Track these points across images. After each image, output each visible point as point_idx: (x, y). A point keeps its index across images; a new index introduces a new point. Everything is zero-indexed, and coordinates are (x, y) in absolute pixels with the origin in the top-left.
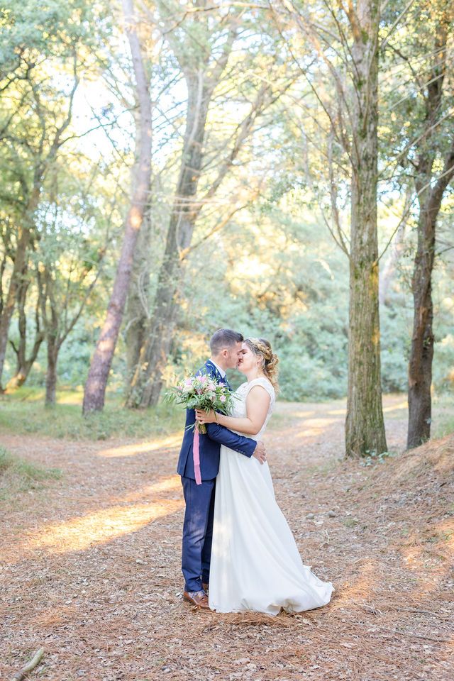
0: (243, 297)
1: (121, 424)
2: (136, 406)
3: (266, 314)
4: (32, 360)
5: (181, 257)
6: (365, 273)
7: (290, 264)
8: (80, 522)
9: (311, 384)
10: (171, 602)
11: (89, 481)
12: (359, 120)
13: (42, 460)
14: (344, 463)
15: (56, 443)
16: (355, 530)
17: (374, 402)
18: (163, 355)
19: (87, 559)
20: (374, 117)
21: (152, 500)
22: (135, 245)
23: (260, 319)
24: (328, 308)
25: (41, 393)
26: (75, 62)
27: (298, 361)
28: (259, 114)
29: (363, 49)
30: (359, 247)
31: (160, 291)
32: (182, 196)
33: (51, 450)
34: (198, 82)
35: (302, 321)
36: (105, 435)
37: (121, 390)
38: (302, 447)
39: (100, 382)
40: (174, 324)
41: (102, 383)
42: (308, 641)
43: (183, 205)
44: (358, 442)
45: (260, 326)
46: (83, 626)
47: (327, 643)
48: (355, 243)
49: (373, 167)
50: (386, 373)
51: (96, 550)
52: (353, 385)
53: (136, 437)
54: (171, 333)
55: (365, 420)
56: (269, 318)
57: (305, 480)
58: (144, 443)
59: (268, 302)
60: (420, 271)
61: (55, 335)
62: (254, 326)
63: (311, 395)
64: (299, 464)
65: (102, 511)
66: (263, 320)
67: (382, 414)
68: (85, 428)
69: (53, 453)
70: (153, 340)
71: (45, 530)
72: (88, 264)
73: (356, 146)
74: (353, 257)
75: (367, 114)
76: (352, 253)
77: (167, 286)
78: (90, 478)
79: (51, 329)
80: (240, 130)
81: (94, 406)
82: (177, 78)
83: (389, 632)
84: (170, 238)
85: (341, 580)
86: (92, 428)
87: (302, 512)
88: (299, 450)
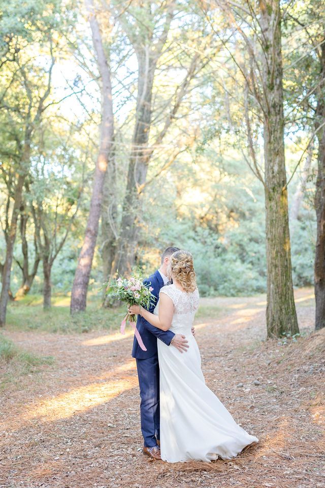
0: (189, 219)
1: (100, 320)
2: (110, 306)
3: (207, 231)
4: (34, 275)
5: (139, 191)
6: (277, 196)
7: (225, 192)
8: (66, 396)
9: (243, 283)
10: (134, 456)
11: (74, 365)
12: (267, 76)
13: (40, 350)
14: (266, 343)
15: (51, 336)
16: (275, 395)
17: (287, 296)
18: (129, 266)
19: (71, 425)
20: (279, 73)
21: (120, 377)
22: (103, 183)
23: (203, 235)
24: (254, 224)
25: (41, 299)
26: (51, 45)
27: (232, 266)
28: (193, 77)
29: (268, 20)
30: (271, 176)
31: (124, 218)
32: (137, 144)
33: (47, 342)
34: (145, 55)
35: (235, 235)
36: (88, 329)
37: (101, 294)
38: (236, 331)
39: (82, 288)
40: (136, 242)
41: (84, 290)
42: (238, 482)
43: (139, 151)
44: (276, 327)
45: (202, 240)
46: (67, 476)
47: (252, 483)
48: (268, 172)
49: (280, 112)
50: (300, 271)
51: (78, 418)
52: (271, 283)
53: (111, 329)
54: (134, 249)
55: (281, 309)
56: (210, 234)
57: (237, 358)
58: (116, 334)
59: (209, 222)
60: (320, 192)
61: (47, 255)
62: (199, 241)
63: (243, 291)
64: (233, 345)
65: (82, 388)
66: (204, 236)
67: (294, 305)
68: (72, 325)
69: (49, 344)
70: (121, 255)
71: (40, 404)
72: (71, 200)
73: (266, 97)
74: (267, 184)
75: (273, 71)
76: (266, 181)
77: (129, 214)
78: (75, 363)
79: (45, 251)
80: (179, 90)
81: (79, 307)
82: (130, 53)
83: (300, 473)
84: (130, 177)
85: (264, 434)
86: (78, 324)
87: (234, 382)
88: (234, 334)
